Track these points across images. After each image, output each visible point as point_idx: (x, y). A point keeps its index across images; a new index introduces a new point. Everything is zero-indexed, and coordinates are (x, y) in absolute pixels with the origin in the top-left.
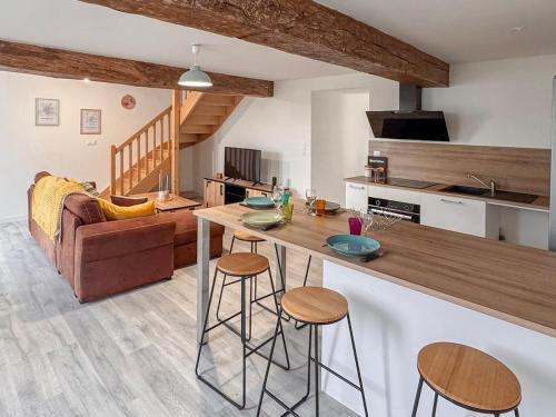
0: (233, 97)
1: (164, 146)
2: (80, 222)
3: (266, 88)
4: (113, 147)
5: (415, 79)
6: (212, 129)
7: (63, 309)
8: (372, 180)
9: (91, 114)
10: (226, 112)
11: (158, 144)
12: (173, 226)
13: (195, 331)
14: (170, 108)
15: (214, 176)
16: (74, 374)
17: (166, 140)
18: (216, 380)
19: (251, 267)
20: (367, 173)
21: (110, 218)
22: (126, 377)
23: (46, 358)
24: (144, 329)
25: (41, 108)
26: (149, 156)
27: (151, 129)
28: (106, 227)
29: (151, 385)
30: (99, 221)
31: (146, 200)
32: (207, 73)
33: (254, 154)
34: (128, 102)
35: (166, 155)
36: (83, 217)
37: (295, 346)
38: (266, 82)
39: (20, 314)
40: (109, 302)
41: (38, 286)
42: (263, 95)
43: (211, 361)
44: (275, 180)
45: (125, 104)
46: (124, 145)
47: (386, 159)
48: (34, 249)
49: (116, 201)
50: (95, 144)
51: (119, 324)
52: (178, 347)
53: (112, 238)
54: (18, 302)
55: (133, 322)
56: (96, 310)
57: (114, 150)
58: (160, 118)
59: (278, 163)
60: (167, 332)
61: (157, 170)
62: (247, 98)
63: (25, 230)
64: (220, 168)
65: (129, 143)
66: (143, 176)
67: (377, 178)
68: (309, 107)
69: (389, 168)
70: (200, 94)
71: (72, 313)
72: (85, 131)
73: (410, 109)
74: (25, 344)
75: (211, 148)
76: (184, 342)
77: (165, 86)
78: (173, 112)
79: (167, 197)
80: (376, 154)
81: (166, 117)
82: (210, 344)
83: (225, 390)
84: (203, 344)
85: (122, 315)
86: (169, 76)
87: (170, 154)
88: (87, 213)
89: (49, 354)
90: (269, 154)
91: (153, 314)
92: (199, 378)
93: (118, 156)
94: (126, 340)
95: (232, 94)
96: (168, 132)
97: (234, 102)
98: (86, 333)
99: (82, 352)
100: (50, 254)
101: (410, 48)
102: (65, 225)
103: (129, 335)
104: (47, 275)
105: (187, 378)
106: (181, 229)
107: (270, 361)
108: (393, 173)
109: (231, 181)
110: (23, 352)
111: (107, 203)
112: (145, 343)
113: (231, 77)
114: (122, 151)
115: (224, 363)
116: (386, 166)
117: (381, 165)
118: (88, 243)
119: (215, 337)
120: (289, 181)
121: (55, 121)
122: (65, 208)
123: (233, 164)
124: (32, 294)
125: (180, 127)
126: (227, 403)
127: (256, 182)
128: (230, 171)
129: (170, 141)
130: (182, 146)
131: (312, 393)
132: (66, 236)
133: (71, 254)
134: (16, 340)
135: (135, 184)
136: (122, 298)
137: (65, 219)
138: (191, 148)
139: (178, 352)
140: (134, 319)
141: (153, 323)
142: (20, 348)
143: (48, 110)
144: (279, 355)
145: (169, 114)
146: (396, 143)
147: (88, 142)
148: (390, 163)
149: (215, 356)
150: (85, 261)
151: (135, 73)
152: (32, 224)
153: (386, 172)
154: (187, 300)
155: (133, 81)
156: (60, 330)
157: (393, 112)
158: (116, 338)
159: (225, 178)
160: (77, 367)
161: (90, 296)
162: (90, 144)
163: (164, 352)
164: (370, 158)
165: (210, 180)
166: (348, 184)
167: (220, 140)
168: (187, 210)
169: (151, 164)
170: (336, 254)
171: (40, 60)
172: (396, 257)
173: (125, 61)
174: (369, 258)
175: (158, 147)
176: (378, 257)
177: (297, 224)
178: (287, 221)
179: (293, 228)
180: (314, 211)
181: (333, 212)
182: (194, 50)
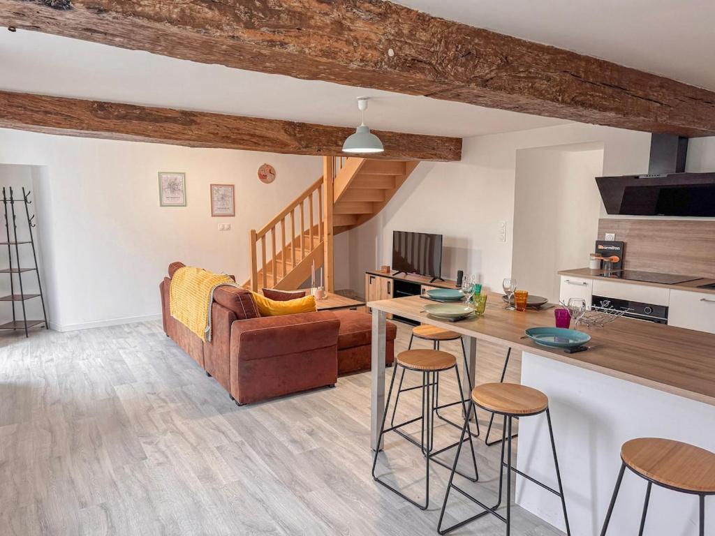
0: (405, 163)
1: (315, 230)
2: (235, 317)
3: (452, 148)
4: (253, 232)
5: (674, 127)
6: (375, 207)
7: (221, 410)
8: (600, 273)
9: (222, 191)
10: (395, 187)
11: (307, 227)
12: (336, 325)
13: (368, 439)
14: (321, 180)
15: (378, 269)
16: (247, 466)
17: (316, 222)
18: (395, 484)
19: (434, 365)
20: (593, 265)
21: (265, 313)
22: (299, 474)
23: (215, 451)
24: (311, 433)
25: (165, 185)
26: (296, 242)
27: (297, 209)
28: (261, 324)
29: (326, 481)
30: (254, 316)
31: (303, 295)
32: (373, 132)
33: (432, 241)
34: (266, 174)
35: (317, 243)
36: (238, 311)
37: (485, 460)
38: (450, 140)
39: (178, 411)
40: (269, 406)
41: (189, 386)
42: (446, 159)
43: (388, 466)
44: (461, 274)
45: (263, 177)
46: (266, 230)
47: (623, 245)
48: (174, 350)
49: (268, 294)
50: (229, 229)
51: (283, 427)
52: (350, 452)
53: (271, 334)
54: (173, 401)
55: (298, 426)
56: (255, 413)
57: (255, 236)
58: (309, 194)
59: (466, 253)
60: (337, 437)
61: (307, 262)
62: (423, 164)
63: (160, 331)
64: (388, 261)
65: (272, 227)
66: (290, 269)
67: (608, 270)
68: (511, 175)
69: (627, 258)
70: (362, 159)
71: (230, 414)
72: (216, 212)
73: (664, 172)
74: (192, 439)
75: (374, 234)
76: (357, 448)
77: (319, 152)
78: (325, 185)
79: (321, 294)
80: (609, 237)
81: (315, 193)
82: (386, 451)
83: (405, 492)
84: (378, 451)
85: (284, 418)
86: (324, 139)
87: (322, 240)
88: (243, 307)
89: (218, 448)
90: (454, 240)
91: (318, 420)
92: (377, 480)
93: (259, 243)
94: (294, 441)
95: (405, 158)
96: (320, 212)
97: (405, 169)
98: (251, 432)
99: (251, 450)
100: (197, 354)
101: (667, 84)
102: (216, 321)
103: (297, 438)
104: (194, 376)
105: (363, 479)
106: (344, 331)
107: (454, 471)
108: (632, 265)
109: (401, 276)
110: (192, 444)
111: (259, 296)
112: (315, 445)
113: (402, 135)
114: (263, 237)
115: (402, 469)
116: (622, 254)
117: (614, 253)
118: (246, 339)
119: (391, 446)
120: (480, 277)
121: (181, 201)
122: (214, 301)
123: (403, 255)
124: (184, 393)
125: (334, 206)
126: (408, 504)
127: (435, 277)
128: (400, 263)
129: (322, 224)
130: (337, 230)
131: (504, 504)
132: (217, 333)
133: (225, 352)
134: (182, 434)
135: (280, 279)
136: (282, 402)
137: (216, 314)
138: (346, 234)
139: (351, 457)
140: (298, 423)
141: (319, 428)
142: (189, 442)
143: (173, 187)
144: (465, 465)
145: (320, 188)
146: (640, 222)
147: (220, 227)
148: (629, 249)
149: (391, 463)
150: (244, 358)
151: (283, 137)
152: (169, 324)
153: (622, 263)
154: (355, 408)
155: (279, 147)
156: (223, 428)
157: (637, 177)
158: (283, 439)
159: (393, 272)
160: (247, 461)
161: (248, 399)
162: (223, 229)
163: (334, 455)
164: (598, 243)
165: (373, 275)
166: (564, 278)
167: (385, 225)
168: (348, 310)
169: (299, 254)
170: (535, 345)
171: (177, 127)
172: (607, 351)
173: (270, 121)
174: (575, 350)
175: (307, 233)
176: (585, 349)
177: (491, 317)
178: (479, 314)
179: (486, 321)
180: (513, 305)
181: (538, 307)
182: (361, 105)
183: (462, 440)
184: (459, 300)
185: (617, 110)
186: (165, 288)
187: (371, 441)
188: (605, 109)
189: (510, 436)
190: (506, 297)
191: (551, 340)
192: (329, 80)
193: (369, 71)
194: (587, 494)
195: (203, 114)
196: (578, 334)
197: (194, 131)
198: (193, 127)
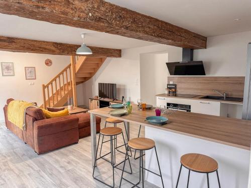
0: (101, 58)
1: (69, 84)
2: (35, 120)
3: (118, 53)
4: (43, 85)
5: (189, 46)
6: (91, 75)
7: (31, 157)
8: (169, 95)
9: (30, 69)
10: (98, 66)
11: (65, 83)
12: (78, 120)
13: (91, 162)
14: (70, 65)
15: (93, 97)
16: (41, 180)
17: (69, 81)
18: (101, 179)
19: (114, 133)
20: (166, 92)
21: (48, 117)
22: (64, 180)
23: (27, 175)
24: (69, 163)
25: (4, 67)
26: (61, 89)
27: (61, 76)
28: (46, 122)
29: (75, 182)
30: (43, 119)
31: (64, 109)
32: (88, 46)
33: (113, 86)
34: (48, 63)
35: (70, 88)
36: (36, 117)
37: (134, 165)
38: (117, 50)
39: (11, 161)
40: (51, 154)
41: (17, 149)
42: (117, 57)
43: (99, 172)
44: (123, 97)
45: (47, 64)
46: (49, 84)
47: (175, 85)
48: (11, 134)
49: (50, 110)
50: (34, 84)
51: (57, 161)
52: (84, 168)
53: (51, 126)
54: (9, 156)
55: (63, 161)
56: (45, 157)
57: (44, 87)
58: (65, 70)
59: (124, 90)
60: (79, 163)
61: (66, 96)
62: (108, 59)
63: (4, 127)
64: (97, 94)
65: (51, 83)
66: (59, 99)
67: (171, 94)
68: (139, 62)
69: (178, 89)
70: (85, 57)
71: (35, 159)
72: (28, 78)
73: (187, 61)
74: (17, 172)
75: (91, 84)
76: (87, 166)
77: (68, 54)
78: (72, 67)
79: (72, 108)
80: (171, 83)
81: (68, 70)
82: (98, 166)
83: (106, 182)
84: (95, 166)
85: (58, 158)
86: (69, 49)
87: (72, 87)
88: (38, 115)
89: (29, 174)
90: (120, 85)
91: (72, 157)
92: (95, 178)
93: (46, 90)
94: (61, 167)
95: (102, 57)
96: (70, 77)
97: (102, 61)
98: (44, 165)
99: (43, 173)
100: (20, 135)
101: (187, 31)
102: (27, 121)
103: (63, 165)
104: (19, 145)
105: (90, 179)
106: (81, 121)
107: (123, 171)
108: (179, 92)
109: (102, 99)
110: (16, 174)
111: (46, 111)
112: (70, 168)
113: (100, 48)
114: (48, 87)
115: (104, 173)
116: (175, 88)
117: (173, 88)
118: (40, 128)
119: (100, 164)
120: (130, 98)
121: (12, 74)
122: (26, 114)
123: (103, 91)
124: (15, 152)
125: (76, 74)
126: (107, 186)
127: (114, 99)
128: (102, 94)
129: (71, 81)
130: (77, 83)
131: (141, 181)
132: (28, 127)
133: (32, 134)
134: (12, 170)
135: (55, 103)
136: (56, 152)
137: (27, 119)
138: (81, 85)
139: (85, 170)
140: (63, 159)
141: (72, 160)
142: (15, 173)
143: (8, 68)
144: (127, 168)
145: (70, 68)
146: (180, 77)
148: (178, 87)
149: (100, 171)
150: (39, 136)
151: (53, 48)
152: (8, 123)
153: (175, 91)
154: (86, 151)
155: (52, 52)
156: (32, 165)
157: (179, 63)
158: (57, 166)
159: (99, 98)
160: (41, 178)
161: (42, 152)
162: (31, 85)
163: (78, 170)
164: (168, 85)
165: (92, 99)
166: (157, 97)
167: (95, 80)
168: (82, 113)
169: (63, 93)
170: (149, 123)
171: (6, 44)
172: (174, 124)
173: (47, 42)
174: (163, 124)
175: (66, 85)
176: (167, 123)
177: (134, 114)
178: (130, 113)
179: (132, 115)
180: (141, 108)
181: (150, 109)
182: (83, 36)
183: (126, 160)
184: (122, 108)
185: (172, 40)
186: (5, 110)
187: (92, 163)
188: (168, 39)
189: (142, 155)
190: (138, 106)
191: (154, 121)
192: (66, 24)
193: (82, 21)
194: (169, 174)
195: (17, 39)
196: (164, 118)
197: (14, 45)
198: (13, 44)
